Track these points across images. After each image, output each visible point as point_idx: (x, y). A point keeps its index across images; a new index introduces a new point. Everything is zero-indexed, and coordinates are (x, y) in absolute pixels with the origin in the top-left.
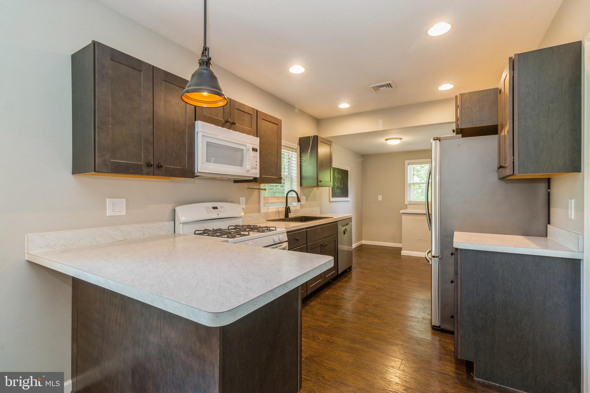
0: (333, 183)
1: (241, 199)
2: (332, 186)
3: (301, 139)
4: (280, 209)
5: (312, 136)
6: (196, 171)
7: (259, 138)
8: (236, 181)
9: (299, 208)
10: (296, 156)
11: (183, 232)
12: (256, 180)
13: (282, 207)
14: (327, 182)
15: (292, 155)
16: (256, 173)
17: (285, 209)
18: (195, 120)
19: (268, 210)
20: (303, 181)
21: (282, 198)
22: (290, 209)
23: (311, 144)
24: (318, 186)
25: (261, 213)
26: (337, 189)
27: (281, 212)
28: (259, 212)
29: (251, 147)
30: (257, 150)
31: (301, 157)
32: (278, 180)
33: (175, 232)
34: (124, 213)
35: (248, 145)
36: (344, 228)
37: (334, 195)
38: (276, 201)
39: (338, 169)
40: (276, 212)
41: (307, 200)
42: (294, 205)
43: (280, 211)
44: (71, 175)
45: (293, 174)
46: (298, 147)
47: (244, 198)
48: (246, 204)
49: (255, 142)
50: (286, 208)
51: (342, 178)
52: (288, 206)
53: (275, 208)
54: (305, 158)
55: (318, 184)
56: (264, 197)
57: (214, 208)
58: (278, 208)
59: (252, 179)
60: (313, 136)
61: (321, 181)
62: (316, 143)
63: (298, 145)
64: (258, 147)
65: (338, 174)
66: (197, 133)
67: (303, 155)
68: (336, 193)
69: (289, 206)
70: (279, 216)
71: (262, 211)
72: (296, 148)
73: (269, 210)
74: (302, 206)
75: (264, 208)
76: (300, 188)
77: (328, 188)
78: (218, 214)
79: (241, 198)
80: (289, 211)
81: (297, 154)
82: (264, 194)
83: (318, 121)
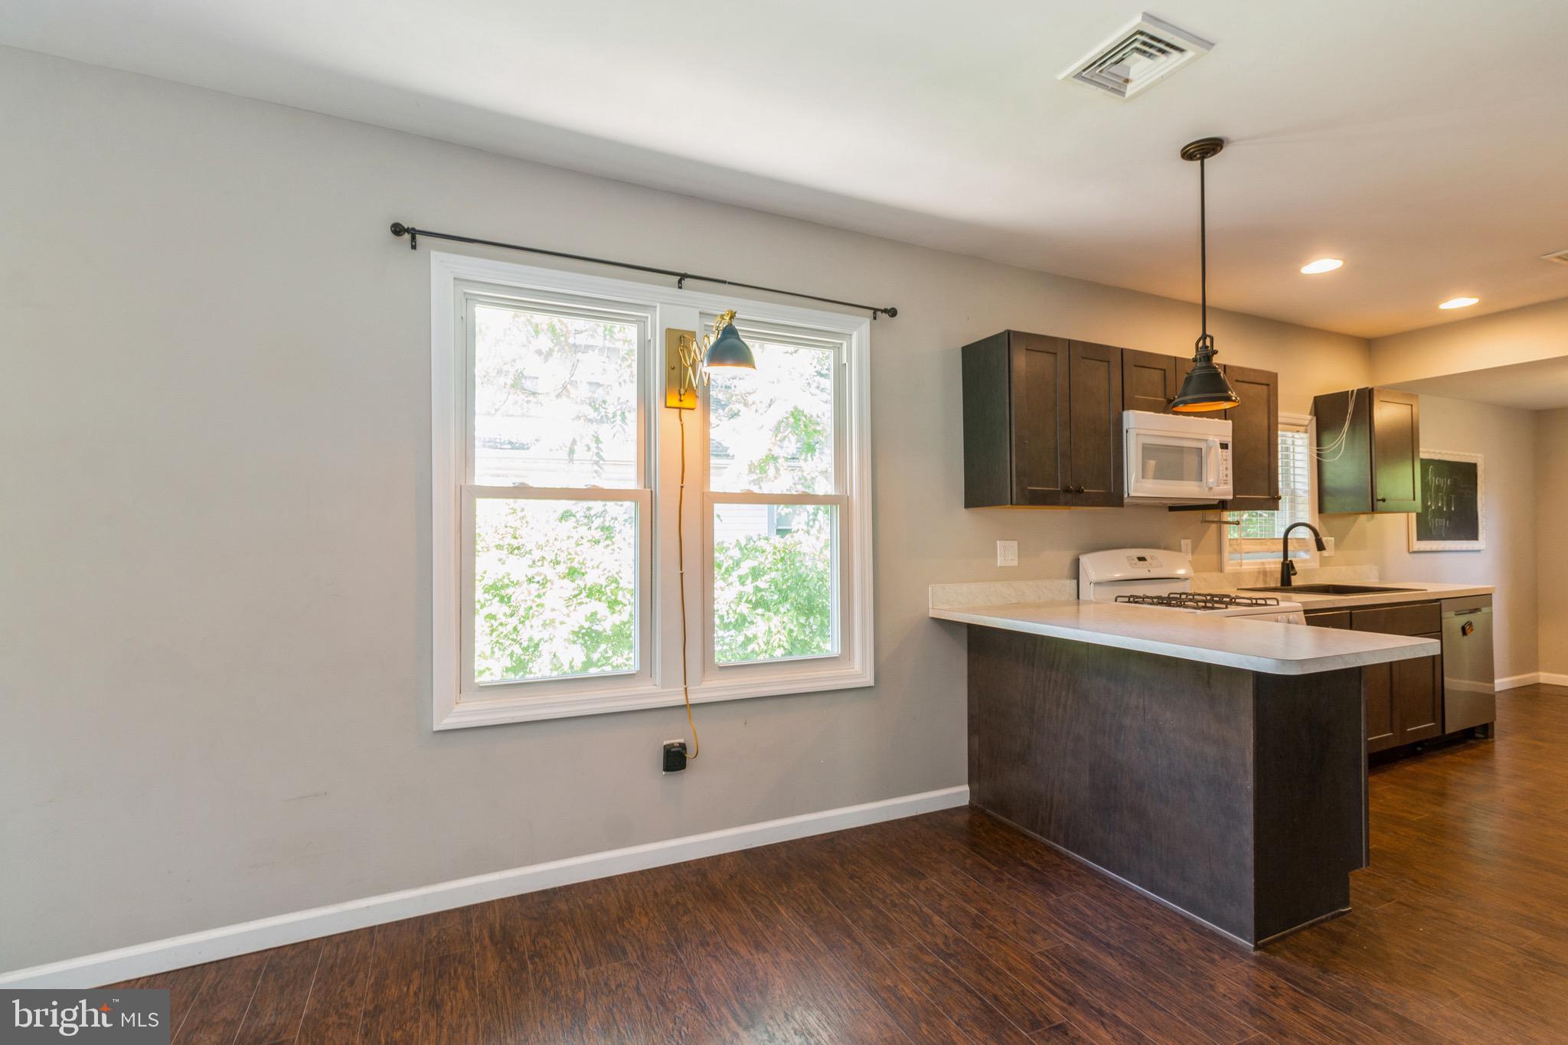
0: (1424, 501)
1: (1183, 542)
2: (1420, 511)
3: (1318, 401)
4: (1267, 566)
5: (1353, 391)
6: (1126, 496)
7: (1230, 421)
8: (1172, 509)
9: (1315, 565)
10: (1306, 441)
11: (1095, 598)
12: (1223, 505)
13: (1274, 563)
14: (1403, 500)
15: (1293, 442)
16: (1225, 490)
17: (1280, 566)
18: (1123, 410)
19: (1239, 568)
20: (1327, 499)
21: (1270, 541)
22: (1293, 567)
23: (1350, 410)
24: (1373, 510)
25: (1226, 571)
26: (1434, 517)
27: (1271, 572)
28: (1221, 570)
29: (1218, 441)
30: (1227, 445)
31: (1319, 444)
32: (1271, 502)
33: (1078, 598)
34: (1015, 563)
35: (1211, 438)
36: (1462, 620)
37: (1424, 533)
38: (1258, 548)
39: (1439, 461)
40: (1259, 572)
41: (1337, 545)
42: (1304, 559)
43: (1268, 570)
44: (964, 510)
45: (1298, 486)
46: (1311, 420)
47: (1189, 542)
48: (1193, 553)
49: (1224, 430)
50: (1283, 564)
51: (1455, 484)
52: (1289, 559)
53: (1256, 564)
54: (1333, 446)
55: (1374, 504)
56: (1230, 539)
57: (1142, 559)
58: (1263, 563)
59: (1216, 502)
60: (1358, 390)
61: (1384, 500)
62: (1368, 406)
63: (1310, 414)
64: (1229, 440)
65: (1438, 474)
66: (1127, 431)
67: (1326, 437)
68: (1431, 529)
69: (1291, 561)
70: (1265, 582)
71: (1229, 568)
72: (1306, 423)
73: (1243, 567)
74: (1324, 562)
75: (1231, 562)
76: (1320, 517)
77: (1405, 515)
78: (1149, 571)
79: (1182, 540)
80: (1292, 572)
81: (1310, 438)
82: (1231, 533)
83: (1369, 346)
